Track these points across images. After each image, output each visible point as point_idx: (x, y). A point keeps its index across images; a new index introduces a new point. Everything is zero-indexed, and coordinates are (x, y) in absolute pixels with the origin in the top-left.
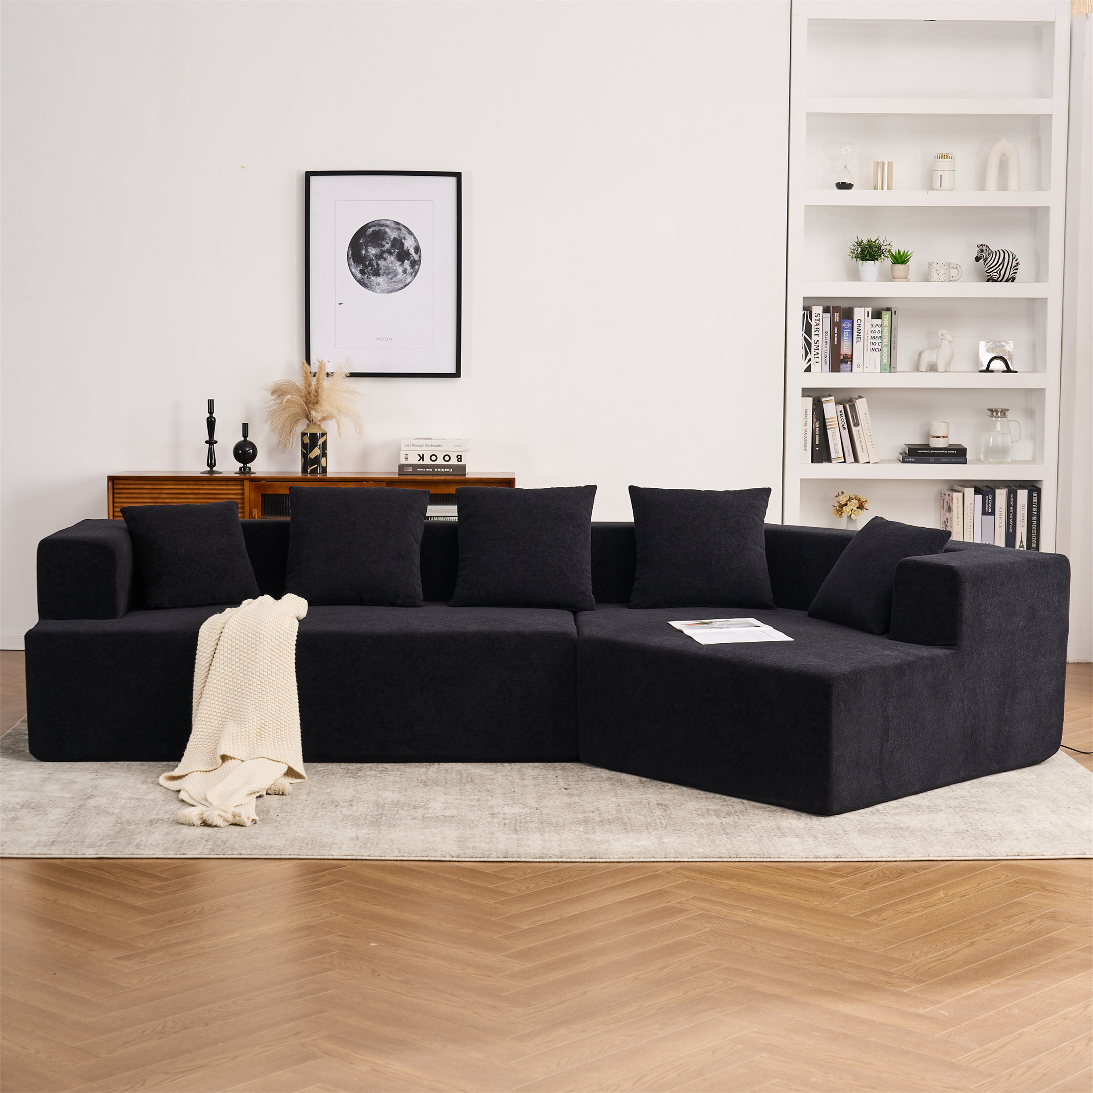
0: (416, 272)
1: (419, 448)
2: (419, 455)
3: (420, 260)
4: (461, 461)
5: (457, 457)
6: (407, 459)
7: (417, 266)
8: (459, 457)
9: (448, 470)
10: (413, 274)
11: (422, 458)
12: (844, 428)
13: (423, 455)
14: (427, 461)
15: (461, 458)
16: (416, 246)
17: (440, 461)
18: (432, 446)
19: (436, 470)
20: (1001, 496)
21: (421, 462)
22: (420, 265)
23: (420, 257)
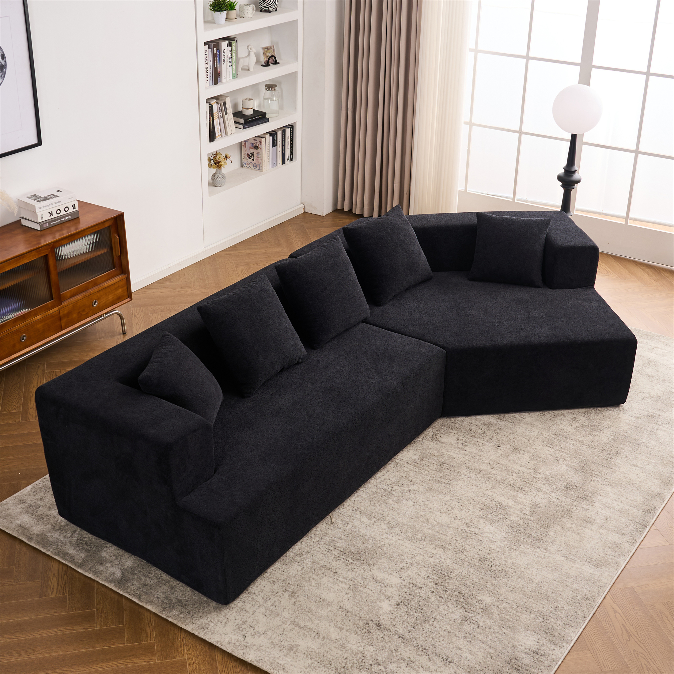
0: (5, 74)
1: (47, 208)
2: (49, 213)
3: (6, 65)
4: (75, 208)
5: (73, 207)
6: (42, 218)
7: (4, 70)
8: (74, 206)
9: (69, 217)
10: (3, 76)
11: (51, 214)
12: (221, 117)
13: (52, 212)
14: (55, 215)
15: (75, 207)
16: (2, 54)
17: (63, 212)
18: (55, 203)
19: (62, 220)
20: (280, 134)
21: (51, 217)
22: (6, 68)
23: (5, 62)
